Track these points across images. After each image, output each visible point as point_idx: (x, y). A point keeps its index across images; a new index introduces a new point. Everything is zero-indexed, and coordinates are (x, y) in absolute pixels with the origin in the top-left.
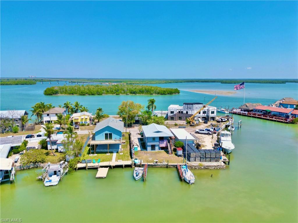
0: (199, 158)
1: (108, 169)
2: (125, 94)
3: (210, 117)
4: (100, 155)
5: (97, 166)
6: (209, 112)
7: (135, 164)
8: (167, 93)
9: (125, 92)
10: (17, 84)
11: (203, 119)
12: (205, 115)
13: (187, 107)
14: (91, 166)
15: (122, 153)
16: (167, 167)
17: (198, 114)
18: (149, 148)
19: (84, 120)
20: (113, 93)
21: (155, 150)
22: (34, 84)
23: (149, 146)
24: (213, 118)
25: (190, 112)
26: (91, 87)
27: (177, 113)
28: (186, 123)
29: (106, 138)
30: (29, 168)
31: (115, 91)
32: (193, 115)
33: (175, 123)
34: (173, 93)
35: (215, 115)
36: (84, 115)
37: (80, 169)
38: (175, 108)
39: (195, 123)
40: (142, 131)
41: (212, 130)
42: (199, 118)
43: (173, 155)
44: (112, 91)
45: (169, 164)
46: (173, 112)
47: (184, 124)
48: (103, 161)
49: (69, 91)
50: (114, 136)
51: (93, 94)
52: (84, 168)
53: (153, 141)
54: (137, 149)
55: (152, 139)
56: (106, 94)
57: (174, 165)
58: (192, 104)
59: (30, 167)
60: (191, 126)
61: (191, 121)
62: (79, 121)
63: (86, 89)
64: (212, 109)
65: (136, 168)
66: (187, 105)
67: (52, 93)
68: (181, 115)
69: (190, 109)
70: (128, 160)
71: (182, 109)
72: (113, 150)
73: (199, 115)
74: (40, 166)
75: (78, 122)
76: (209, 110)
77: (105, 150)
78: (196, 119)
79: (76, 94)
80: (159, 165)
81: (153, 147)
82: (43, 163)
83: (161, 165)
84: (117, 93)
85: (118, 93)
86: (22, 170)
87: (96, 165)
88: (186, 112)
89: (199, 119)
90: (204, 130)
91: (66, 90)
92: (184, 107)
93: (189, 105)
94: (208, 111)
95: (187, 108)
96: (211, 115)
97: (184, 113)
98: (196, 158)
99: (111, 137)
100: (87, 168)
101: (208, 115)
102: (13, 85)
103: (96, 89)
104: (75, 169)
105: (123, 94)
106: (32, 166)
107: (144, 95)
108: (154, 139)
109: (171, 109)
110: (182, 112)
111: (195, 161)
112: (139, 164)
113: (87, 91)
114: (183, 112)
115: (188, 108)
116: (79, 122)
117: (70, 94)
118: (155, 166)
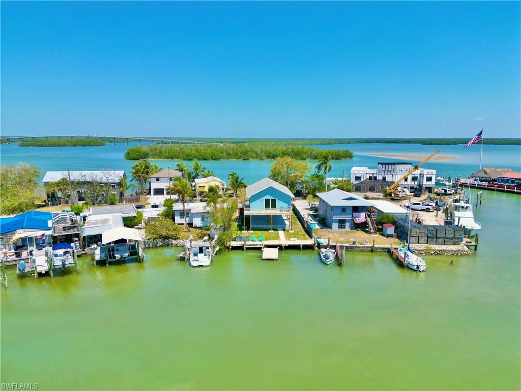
0: (426, 238)
1: (277, 249)
3: (424, 186)
6: (422, 178)
7: (319, 244)
11: (412, 190)
12: (416, 183)
13: (384, 170)
16: (372, 251)
17: (403, 182)
18: (335, 225)
24: (429, 189)
25: (389, 178)
28: (384, 196)
29: (267, 206)
32: (394, 182)
33: (365, 195)
34: (341, 158)
35: (431, 184)
38: (363, 171)
39: (400, 196)
42: (405, 188)
43: (377, 235)
45: (376, 246)
46: (361, 178)
47: (380, 197)
51: (205, 159)
53: (343, 213)
55: (341, 210)
56: (226, 159)
57: (384, 248)
60: (394, 199)
64: (428, 172)
65: (323, 250)
67: (139, 157)
68: (373, 183)
69: (389, 172)
71: (375, 172)
73: (406, 183)
75: (204, 192)
76: (422, 175)
78: (399, 188)
80: (358, 247)
81: (342, 224)
83: (363, 247)
88: (383, 177)
89: (405, 189)
90: (419, 204)
92: (379, 169)
94: (420, 177)
96: (426, 183)
97: (379, 180)
98: (420, 238)
99: (274, 205)
100: (245, 247)
101: (421, 183)
105: (255, 160)
108: (344, 209)
109: (356, 172)
110: (375, 178)
111: (418, 243)
112: (326, 244)
115: (387, 170)
117: (168, 158)
118: (352, 249)
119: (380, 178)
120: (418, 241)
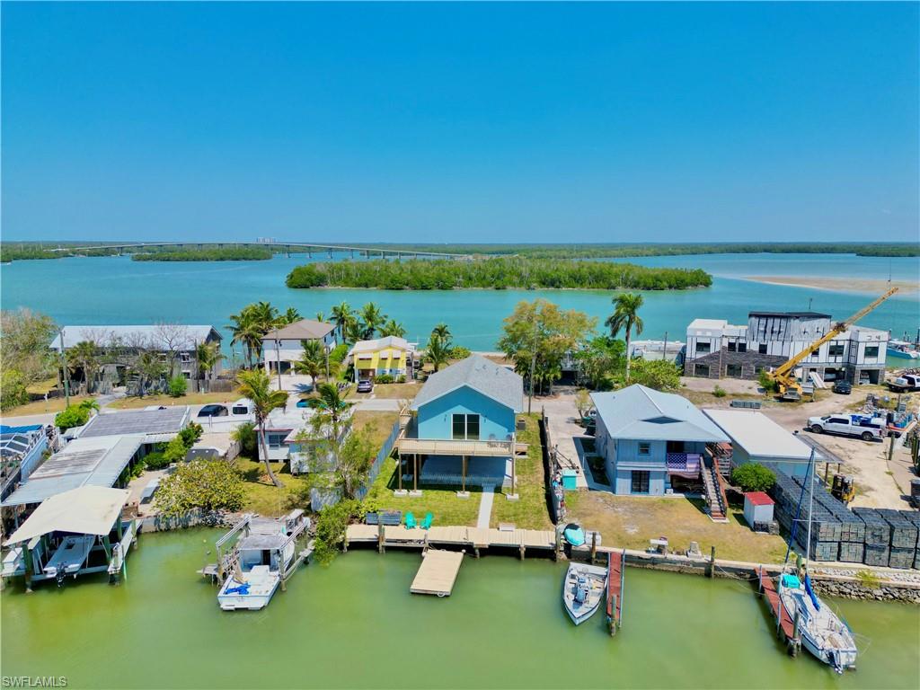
0: (860, 548)
1: (459, 556)
2: (523, 288)
3: (858, 368)
4: (432, 494)
5: (419, 541)
6: (854, 350)
7: (568, 547)
8: (665, 284)
9: (523, 282)
10: (222, 259)
11: (830, 376)
12: (839, 359)
13: (762, 329)
14: (396, 541)
15: (516, 496)
16: (708, 575)
17: (810, 359)
18: (623, 485)
19: (389, 362)
20: (484, 282)
21: (647, 491)
22: (265, 259)
23: (623, 474)
24: (872, 376)
25: (775, 349)
26: (421, 266)
27: (724, 348)
28: (760, 390)
29: (458, 431)
30: (185, 528)
31: (493, 276)
32: (786, 359)
33: (717, 387)
34: (687, 285)
35: (879, 361)
36: (390, 347)
37: (357, 546)
38: (715, 330)
39: (800, 391)
40: (587, 413)
41: (882, 422)
42: (814, 370)
43: (727, 521)
44: (484, 278)
45: (718, 562)
46: (708, 345)
47: (750, 392)
48: (445, 520)
49: (357, 276)
50: (485, 425)
51: (425, 288)
52: (370, 546)
53: (644, 456)
54: (575, 483)
55: (636, 449)
56: (465, 287)
57: (741, 570)
58: (787, 317)
59: (191, 524)
60: (781, 399)
61: (780, 383)
62: (374, 365)
63: (405, 270)
64: (866, 337)
65: (576, 567)
66: (763, 321)
67: (308, 284)
68: (737, 358)
69: (775, 336)
70: (538, 526)
71: (743, 335)
72: (484, 479)
73: (815, 359)
74: (222, 522)
75: (369, 370)
76: (854, 343)
77: (454, 479)
78: (798, 373)
79: (376, 285)
80: (671, 562)
81: (640, 481)
82: (233, 510)
83: (682, 562)
84: (500, 283)
85: (500, 285)
86: (161, 530)
87: (415, 535)
88: (760, 346)
89: (812, 374)
90: (846, 422)
91: (348, 274)
92: (751, 327)
93: (770, 321)
94: (850, 347)
95: (765, 332)
96: (863, 362)
97: (752, 352)
98: (844, 546)
99: (474, 431)
100: (383, 544)
101: (852, 361)
102: (212, 259)
103: (433, 273)
104: (340, 546)
105: (518, 288)
106: (194, 521)
107: (585, 289)
108: (645, 447)
109: (699, 333)
110: (743, 347)
111: (838, 559)
112: (585, 548)
113: (410, 278)
114: (744, 345)
115: (769, 330)
116: (374, 370)
117: (360, 285)
118: (654, 564)
119: (753, 346)
120: (839, 555)
